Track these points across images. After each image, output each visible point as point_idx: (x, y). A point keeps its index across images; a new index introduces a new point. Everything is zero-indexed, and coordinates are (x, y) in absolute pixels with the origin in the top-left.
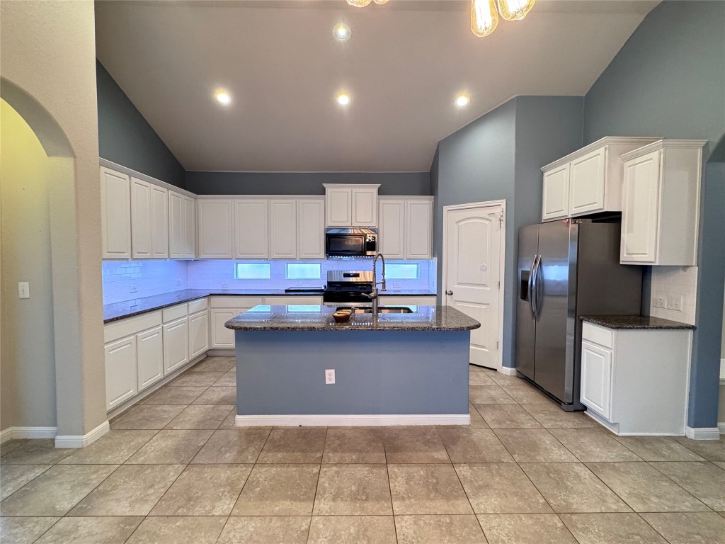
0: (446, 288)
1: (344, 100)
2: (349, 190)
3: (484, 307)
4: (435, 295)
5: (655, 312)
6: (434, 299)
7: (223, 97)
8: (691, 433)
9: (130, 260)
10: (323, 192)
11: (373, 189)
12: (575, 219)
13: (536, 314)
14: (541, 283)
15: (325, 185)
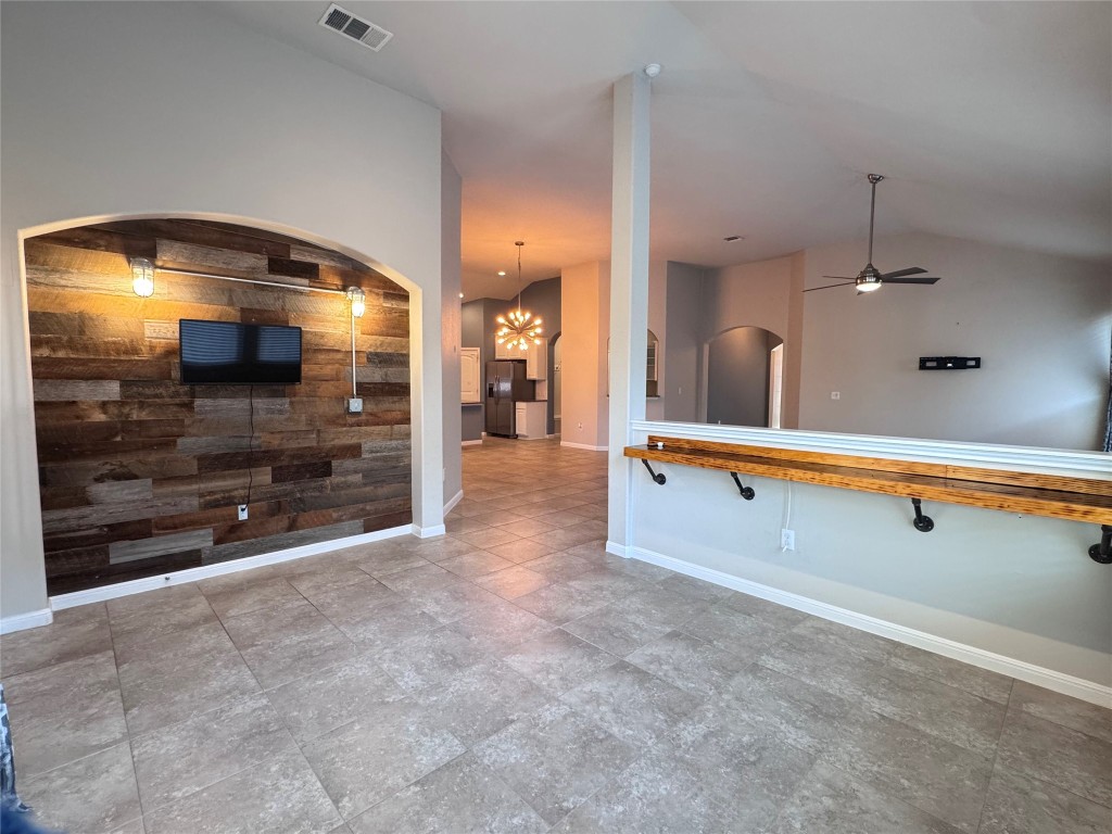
5: (538, 398)
8: (547, 436)
12: (512, 361)
13: (497, 404)
14: (498, 391)
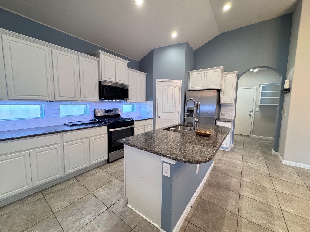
2: (114, 59)
3: (173, 121)
4: (152, 118)
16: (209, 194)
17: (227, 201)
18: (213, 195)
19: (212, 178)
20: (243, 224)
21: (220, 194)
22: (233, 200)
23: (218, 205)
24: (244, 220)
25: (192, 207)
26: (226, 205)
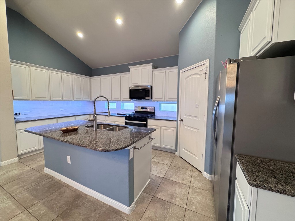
0: (180, 117)
1: (119, 21)
2: (139, 68)
3: (197, 131)
4: (176, 121)
6: (175, 123)
7: (80, 35)
9: (50, 100)
10: (128, 70)
11: (149, 66)
15: (129, 67)
16: (65, 193)
17: (47, 206)
18: (62, 195)
19: (91, 202)
20: (17, 209)
21: (60, 202)
22: (44, 213)
23: (49, 196)
24: (19, 212)
25: (60, 180)
26: (44, 203)
